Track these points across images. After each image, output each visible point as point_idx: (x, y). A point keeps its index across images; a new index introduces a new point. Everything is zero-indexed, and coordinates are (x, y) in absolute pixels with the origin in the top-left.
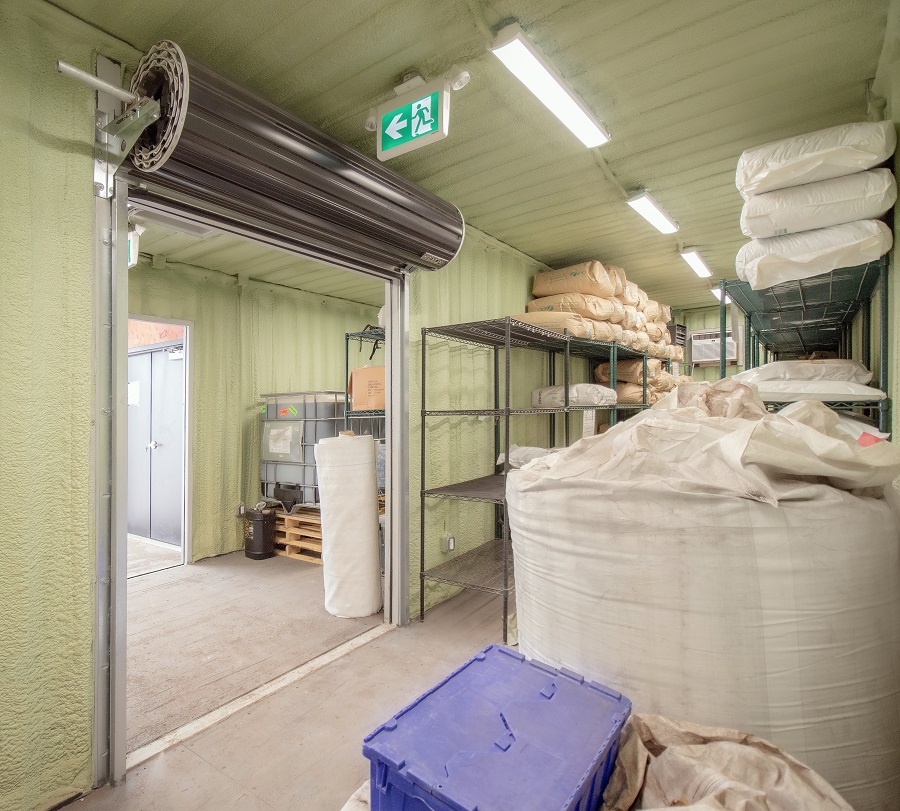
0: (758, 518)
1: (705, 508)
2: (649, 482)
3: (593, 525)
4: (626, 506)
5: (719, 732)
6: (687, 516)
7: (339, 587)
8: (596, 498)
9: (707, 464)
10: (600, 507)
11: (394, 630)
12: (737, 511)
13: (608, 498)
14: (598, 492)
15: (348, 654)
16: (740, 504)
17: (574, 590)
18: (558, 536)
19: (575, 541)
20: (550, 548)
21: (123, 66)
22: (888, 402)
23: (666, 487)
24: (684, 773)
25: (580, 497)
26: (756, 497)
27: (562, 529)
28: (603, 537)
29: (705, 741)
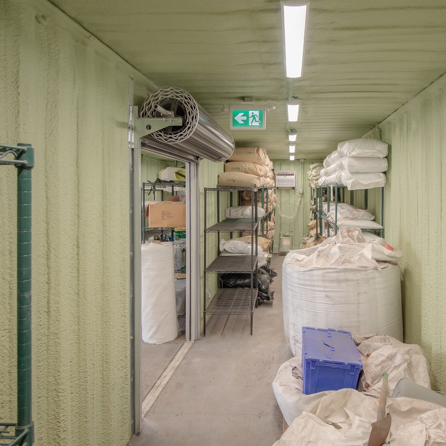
0: (376, 274)
1: (364, 273)
2: (349, 266)
3: (332, 281)
4: (342, 274)
5: (371, 335)
6: (359, 276)
7: (158, 328)
8: (333, 272)
9: (359, 259)
10: (334, 275)
11: (194, 343)
12: (372, 273)
13: (337, 272)
14: (333, 270)
15: (184, 358)
16: (373, 271)
17: (324, 303)
18: (318, 286)
19: (325, 287)
20: (315, 291)
21: (134, 80)
22: (383, 229)
23: (354, 268)
24: (368, 346)
25: (327, 272)
26: (376, 269)
27: (321, 284)
28: (335, 284)
29: (368, 338)
